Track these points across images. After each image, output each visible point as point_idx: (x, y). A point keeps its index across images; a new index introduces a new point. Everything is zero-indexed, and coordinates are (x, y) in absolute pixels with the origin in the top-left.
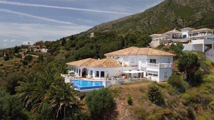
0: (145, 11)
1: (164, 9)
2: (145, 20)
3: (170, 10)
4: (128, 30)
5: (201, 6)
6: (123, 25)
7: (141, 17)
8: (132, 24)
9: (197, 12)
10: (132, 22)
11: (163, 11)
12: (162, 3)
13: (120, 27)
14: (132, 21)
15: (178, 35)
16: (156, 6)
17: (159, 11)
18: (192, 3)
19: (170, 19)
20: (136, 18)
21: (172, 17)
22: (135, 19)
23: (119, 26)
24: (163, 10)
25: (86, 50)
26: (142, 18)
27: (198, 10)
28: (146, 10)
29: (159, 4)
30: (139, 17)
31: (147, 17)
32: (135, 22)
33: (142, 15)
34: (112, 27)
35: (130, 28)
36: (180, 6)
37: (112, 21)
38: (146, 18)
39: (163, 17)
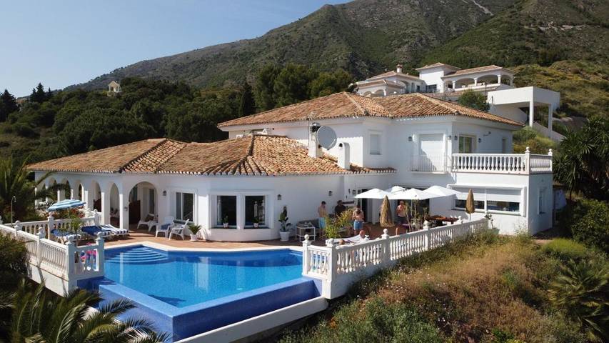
0: (268, 33)
1: (318, 32)
2: (271, 58)
3: (333, 37)
4: (222, 84)
5: (409, 31)
6: (204, 71)
7: (255, 50)
8: (233, 67)
9: (399, 47)
10: (231, 63)
11: (317, 37)
12: (313, 15)
13: (198, 75)
14: (233, 60)
15: (413, 84)
16: (297, 22)
17: (305, 37)
18: (387, 22)
19: (336, 59)
20: (243, 51)
21: (340, 54)
22: (242, 55)
23: (194, 71)
24: (317, 34)
25: (115, 117)
26: (259, 52)
27: (402, 41)
28: (272, 31)
29: (307, 17)
30: (251, 50)
31: (275, 51)
32: (241, 63)
33: (260, 45)
34: (173, 73)
35: (227, 79)
36: (360, 28)
37: (170, 57)
38: (271, 54)
39: (318, 54)
